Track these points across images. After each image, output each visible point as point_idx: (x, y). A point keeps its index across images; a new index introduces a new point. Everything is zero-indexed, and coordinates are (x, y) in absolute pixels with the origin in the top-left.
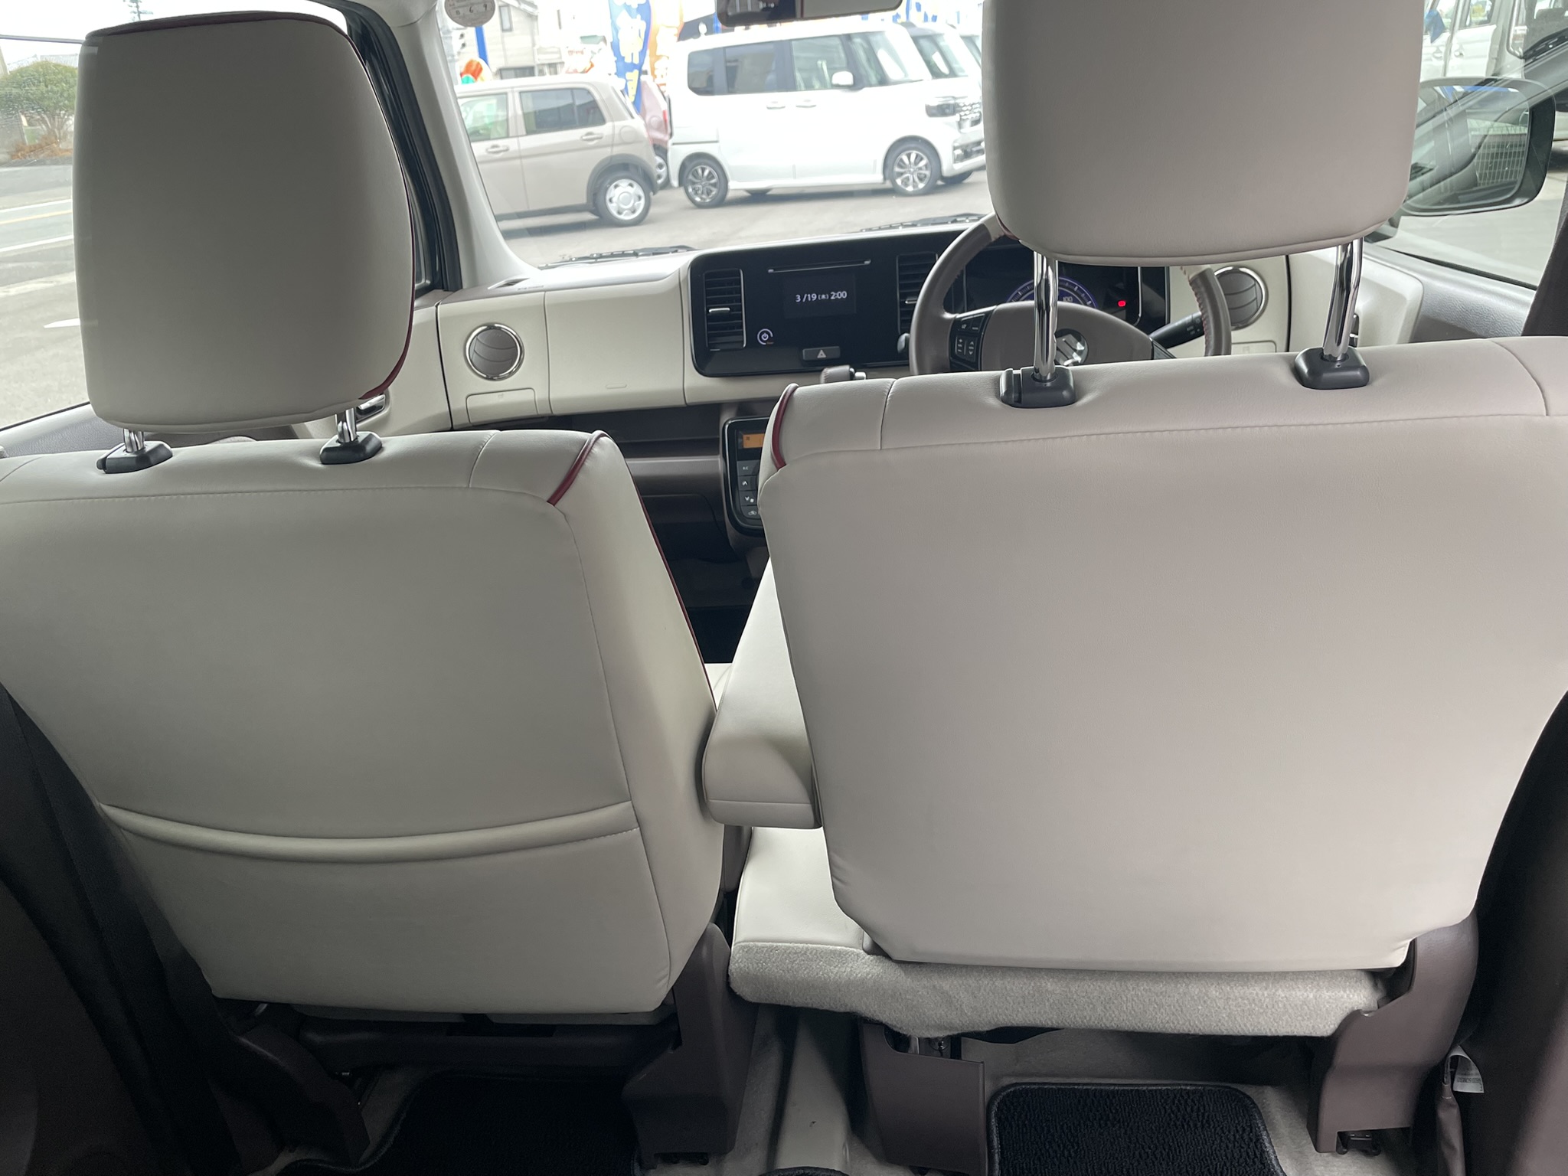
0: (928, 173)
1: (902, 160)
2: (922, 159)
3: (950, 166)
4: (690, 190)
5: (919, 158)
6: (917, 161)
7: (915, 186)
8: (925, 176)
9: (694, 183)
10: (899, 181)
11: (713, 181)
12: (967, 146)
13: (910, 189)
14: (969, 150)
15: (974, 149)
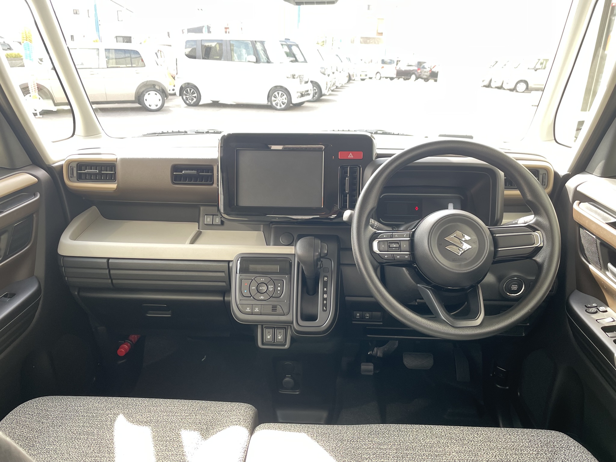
0: (286, 101)
1: (275, 95)
2: (284, 95)
3: (295, 100)
4: (184, 97)
5: (283, 95)
6: (282, 96)
7: (280, 106)
8: (285, 103)
9: (186, 95)
10: (274, 103)
11: (194, 95)
12: (303, 92)
13: (278, 107)
14: (303, 93)
15: (306, 93)
